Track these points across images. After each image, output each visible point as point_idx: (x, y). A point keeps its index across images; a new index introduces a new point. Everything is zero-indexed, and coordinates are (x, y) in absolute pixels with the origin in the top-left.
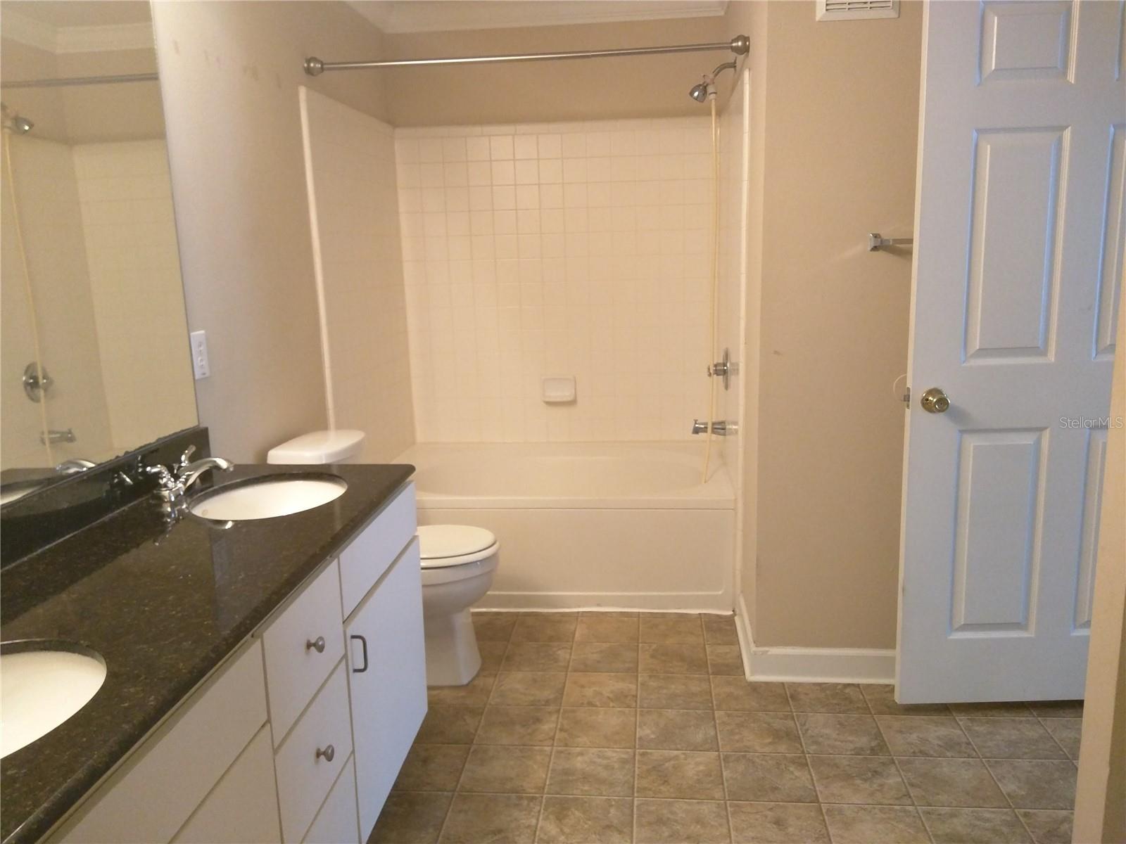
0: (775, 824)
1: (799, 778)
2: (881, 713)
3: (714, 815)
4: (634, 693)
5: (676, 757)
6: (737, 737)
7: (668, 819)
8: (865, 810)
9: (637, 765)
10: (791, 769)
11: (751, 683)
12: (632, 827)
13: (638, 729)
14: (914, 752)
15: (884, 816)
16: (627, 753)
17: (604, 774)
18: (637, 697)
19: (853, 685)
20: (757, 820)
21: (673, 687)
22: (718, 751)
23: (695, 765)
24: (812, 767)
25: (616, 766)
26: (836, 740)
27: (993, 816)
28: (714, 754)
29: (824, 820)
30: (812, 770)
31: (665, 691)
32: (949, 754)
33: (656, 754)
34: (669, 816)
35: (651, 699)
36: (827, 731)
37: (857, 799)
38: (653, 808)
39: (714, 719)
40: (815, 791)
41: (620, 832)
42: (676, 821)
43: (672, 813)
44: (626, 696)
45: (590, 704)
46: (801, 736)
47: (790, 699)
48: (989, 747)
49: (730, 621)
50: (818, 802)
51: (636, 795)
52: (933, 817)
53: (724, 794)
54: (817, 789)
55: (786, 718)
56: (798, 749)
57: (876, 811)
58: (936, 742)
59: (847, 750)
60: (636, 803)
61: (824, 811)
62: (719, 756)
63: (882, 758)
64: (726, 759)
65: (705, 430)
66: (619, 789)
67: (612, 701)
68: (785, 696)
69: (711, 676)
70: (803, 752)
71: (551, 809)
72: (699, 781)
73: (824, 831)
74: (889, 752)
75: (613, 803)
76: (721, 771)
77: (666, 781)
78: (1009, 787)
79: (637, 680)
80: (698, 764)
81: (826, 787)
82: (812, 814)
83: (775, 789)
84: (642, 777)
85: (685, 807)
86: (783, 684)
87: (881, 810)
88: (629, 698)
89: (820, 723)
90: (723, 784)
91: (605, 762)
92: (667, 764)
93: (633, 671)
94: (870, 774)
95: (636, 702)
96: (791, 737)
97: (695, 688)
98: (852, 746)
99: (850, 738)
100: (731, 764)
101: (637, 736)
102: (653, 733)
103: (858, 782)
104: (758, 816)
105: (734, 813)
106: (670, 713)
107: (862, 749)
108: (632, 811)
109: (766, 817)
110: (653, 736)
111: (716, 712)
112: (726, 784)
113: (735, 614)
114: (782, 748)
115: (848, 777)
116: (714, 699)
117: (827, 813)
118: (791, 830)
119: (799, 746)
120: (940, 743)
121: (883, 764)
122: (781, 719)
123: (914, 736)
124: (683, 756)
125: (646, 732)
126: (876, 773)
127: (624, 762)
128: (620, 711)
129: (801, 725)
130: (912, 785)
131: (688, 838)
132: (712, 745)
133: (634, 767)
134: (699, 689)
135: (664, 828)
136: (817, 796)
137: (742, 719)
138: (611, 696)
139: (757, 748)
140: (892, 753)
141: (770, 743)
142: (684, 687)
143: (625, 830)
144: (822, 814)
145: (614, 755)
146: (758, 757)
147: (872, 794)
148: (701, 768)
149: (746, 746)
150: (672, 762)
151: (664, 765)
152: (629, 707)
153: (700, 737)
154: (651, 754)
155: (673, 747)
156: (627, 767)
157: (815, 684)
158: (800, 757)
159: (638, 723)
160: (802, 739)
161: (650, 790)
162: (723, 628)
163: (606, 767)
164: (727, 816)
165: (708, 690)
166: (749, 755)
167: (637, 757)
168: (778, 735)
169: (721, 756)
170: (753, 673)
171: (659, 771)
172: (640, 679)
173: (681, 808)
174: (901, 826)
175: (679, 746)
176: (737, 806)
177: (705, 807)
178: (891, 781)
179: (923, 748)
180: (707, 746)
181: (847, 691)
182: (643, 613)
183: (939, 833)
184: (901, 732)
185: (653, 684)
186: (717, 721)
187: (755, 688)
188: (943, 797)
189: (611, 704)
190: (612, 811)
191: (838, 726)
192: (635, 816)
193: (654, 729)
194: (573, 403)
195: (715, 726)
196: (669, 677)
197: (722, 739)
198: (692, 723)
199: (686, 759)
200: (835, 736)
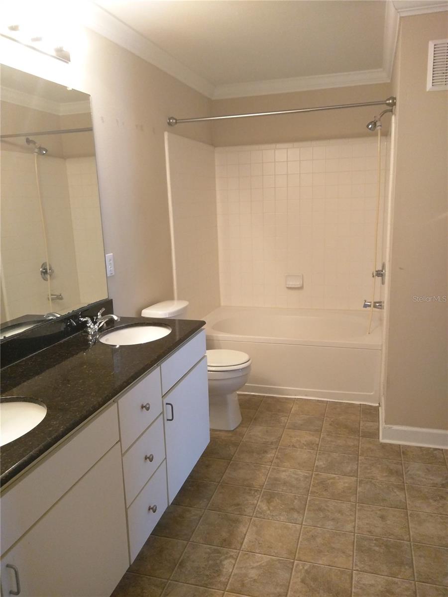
0: (380, 518)
1: (401, 495)
3: (348, 509)
4: (317, 443)
5: (334, 478)
6: (369, 471)
7: (325, 509)
8: (432, 516)
9: (312, 479)
10: (395, 490)
11: (382, 443)
12: (305, 511)
13: (316, 462)
15: (442, 521)
16: (309, 473)
17: (295, 482)
18: (318, 445)
19: (439, 449)
20: (371, 514)
21: (339, 441)
22: (357, 477)
23: (343, 483)
25: (302, 479)
26: (423, 478)
28: (354, 479)
29: (408, 519)
30: (406, 492)
31: (334, 443)
33: (324, 475)
34: (326, 508)
35: (326, 447)
36: (419, 472)
37: (428, 510)
38: (317, 502)
39: (358, 460)
41: (298, 512)
42: (328, 511)
43: (328, 506)
44: (313, 444)
45: (294, 446)
46: (404, 474)
47: (402, 454)
49: (376, 409)
50: (407, 509)
51: (309, 495)
53: (356, 499)
54: (407, 502)
55: (397, 463)
56: (401, 480)
57: (438, 517)
59: (428, 484)
60: (309, 499)
61: (409, 514)
63: (447, 490)
64: (361, 482)
65: (369, 306)
66: (301, 491)
67: (305, 446)
68: (400, 452)
69: (360, 438)
70: (403, 482)
71: (265, 497)
72: (344, 492)
73: (406, 525)
75: (297, 497)
76: (357, 487)
77: (326, 490)
79: (320, 436)
80: (344, 483)
81: (413, 502)
82: (402, 515)
83: (384, 500)
84: (314, 486)
85: (334, 504)
86: (400, 445)
87: (440, 517)
88: (315, 445)
89: (416, 469)
90: (356, 494)
91: (296, 476)
92: (328, 481)
93: (319, 431)
94: (438, 498)
95: (318, 447)
96: (398, 474)
97: (350, 443)
98: (432, 482)
99: (431, 478)
100: (363, 485)
101: (315, 465)
102: (324, 464)
103: (431, 501)
104: (372, 513)
105: (359, 510)
106: (335, 455)
107: (437, 484)
108: (306, 502)
109: (376, 513)
110: (324, 466)
111: (360, 457)
112: (358, 495)
113: (380, 406)
114: (393, 479)
115: (426, 498)
116: (360, 450)
118: (388, 522)
119: (402, 479)
121: (447, 493)
122: (395, 464)
124: (337, 478)
125: (320, 463)
126: (442, 498)
127: (306, 477)
128: (308, 451)
129: (405, 467)
131: (333, 519)
132: (354, 473)
133: (311, 481)
134: (352, 444)
135: (321, 514)
136: (406, 506)
137: (373, 462)
138: (305, 443)
139: (379, 478)
141: (386, 476)
142: (344, 442)
143: (301, 512)
144: (407, 515)
145: (301, 473)
146: (378, 482)
147: (438, 508)
148: (347, 485)
149: (373, 476)
150: (331, 481)
151: (327, 481)
152: (313, 449)
153: (348, 469)
154: (321, 475)
155: (333, 473)
156: (307, 480)
157: (417, 447)
158: (400, 485)
159: (317, 459)
160: (404, 475)
161: (317, 493)
162: (371, 413)
163: (296, 479)
164: (356, 511)
165: (358, 445)
166: (373, 481)
167: (313, 476)
168: (391, 472)
169: (358, 480)
170: (383, 439)
171: (323, 484)
172: (322, 436)
173: (332, 504)
175: (336, 473)
176: (362, 506)
177: (344, 505)
180: (352, 474)
181: (435, 452)
182: (329, 401)
185: (328, 439)
186: (359, 462)
187: (384, 446)
189: (305, 447)
190: (296, 501)
191: (426, 470)
192: (307, 505)
193: (325, 462)
194: (301, 288)
195: (358, 464)
196: (338, 436)
197: (360, 471)
198: (345, 462)
199: (339, 479)
200: (423, 476)
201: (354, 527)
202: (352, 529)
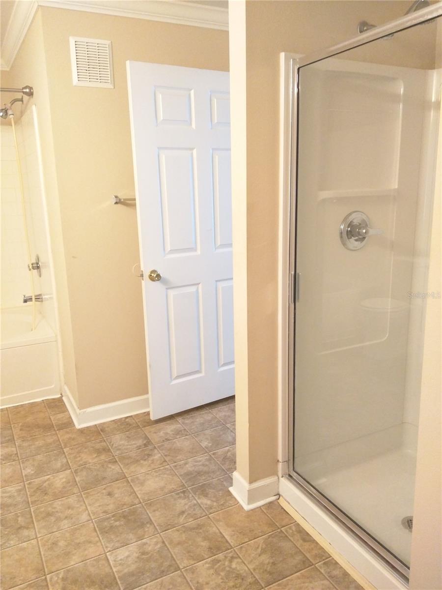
0: (108, 495)
1: (115, 469)
2: (145, 426)
3: (76, 502)
4: (16, 452)
5: (48, 479)
6: (79, 459)
7: (53, 512)
8: (148, 474)
9: (27, 490)
10: (109, 466)
11: (79, 429)
12: (33, 523)
13: (23, 471)
14: (163, 441)
15: (157, 474)
16: (20, 486)
17: (9, 501)
18: (17, 454)
19: (129, 417)
20: (99, 496)
21: (37, 443)
22: (70, 469)
23: (60, 480)
24: (120, 462)
25: (16, 494)
26: (127, 445)
27: (201, 459)
28: (68, 471)
29: (131, 486)
30: (120, 464)
31: (33, 447)
32: (178, 437)
33: (37, 481)
34: (54, 510)
35: (26, 453)
36: (122, 442)
37: (143, 471)
38: (42, 510)
39: (64, 453)
40: (123, 473)
41: (27, 528)
42: (57, 512)
43: (55, 508)
44: (11, 455)
46: (111, 448)
47: (101, 432)
48: (193, 429)
49: (60, 400)
50: (126, 478)
51: (31, 506)
52: (178, 467)
53: (79, 489)
54: (124, 471)
55: (101, 442)
57: (153, 473)
58: (171, 433)
59: (134, 449)
60: (32, 510)
62: (72, 471)
63: (150, 447)
64: (76, 471)
66: (20, 506)
67: (3, 460)
68: (98, 431)
69: (57, 432)
70: (113, 456)
72: (64, 487)
73: (132, 491)
74: (152, 443)
75: (19, 515)
76: (75, 478)
77: (46, 494)
78: (204, 444)
79: (15, 444)
81: (128, 469)
82: (125, 484)
83: (104, 478)
84: (32, 496)
85: (60, 503)
86: (96, 425)
87: (155, 472)
88: (13, 456)
89: (118, 440)
90: (77, 485)
91: (8, 494)
92: (44, 485)
93: (12, 440)
94: (146, 457)
95: (18, 457)
96: (106, 450)
97: (50, 440)
98: (135, 446)
99: (134, 442)
100: (79, 474)
101: (24, 475)
102: (32, 470)
103: (142, 462)
104: (99, 494)
105: (87, 497)
106: (39, 457)
107: (140, 446)
108: (31, 514)
109: (103, 493)
110: (33, 472)
111: (64, 449)
112: (79, 485)
113: (62, 396)
114: (103, 457)
115: (136, 461)
116: (62, 443)
117: (131, 481)
118: (116, 496)
119: (111, 454)
120: (173, 433)
121: (151, 450)
122: (99, 443)
123: (162, 433)
124: (52, 478)
125: (29, 471)
126: (149, 455)
127: (20, 491)
128: (9, 465)
129: (109, 443)
130: (166, 456)
131: (66, 517)
132: (67, 466)
133: (26, 492)
134: (52, 440)
135: (52, 518)
136: (125, 475)
137: (79, 449)
139: (90, 461)
140: (154, 444)
141: (96, 457)
142: (43, 442)
143: (30, 526)
144: (129, 482)
145: (12, 489)
146: (92, 465)
147: (150, 466)
148: (64, 480)
149: (84, 462)
150: (47, 483)
152: (14, 460)
153: (59, 465)
154: (34, 482)
155: (45, 474)
156: (22, 493)
157: (111, 421)
158: (112, 459)
159: (22, 468)
160: (111, 450)
161: (38, 501)
162: (57, 405)
163: (10, 497)
164: (83, 499)
165: (57, 439)
166: (87, 466)
167: (26, 486)
168: (99, 452)
169: (73, 471)
170: (79, 424)
171: (41, 489)
172: (17, 444)
173: (58, 504)
174: (165, 476)
175: (49, 473)
176: (88, 493)
177: (70, 500)
178: (156, 457)
179: (167, 438)
180: (64, 469)
181: (127, 420)
182: (9, 407)
183: (182, 473)
184: (155, 433)
185: (25, 444)
186: (66, 454)
187: (82, 431)
188: (179, 457)
189: (4, 462)
190: (20, 519)
191: (127, 438)
192: (34, 517)
193: (32, 468)
195: (65, 457)
196: (33, 438)
197: (71, 462)
198: (53, 459)
199: (54, 478)
200: (127, 444)
201: (89, 515)
202: (88, 518)
